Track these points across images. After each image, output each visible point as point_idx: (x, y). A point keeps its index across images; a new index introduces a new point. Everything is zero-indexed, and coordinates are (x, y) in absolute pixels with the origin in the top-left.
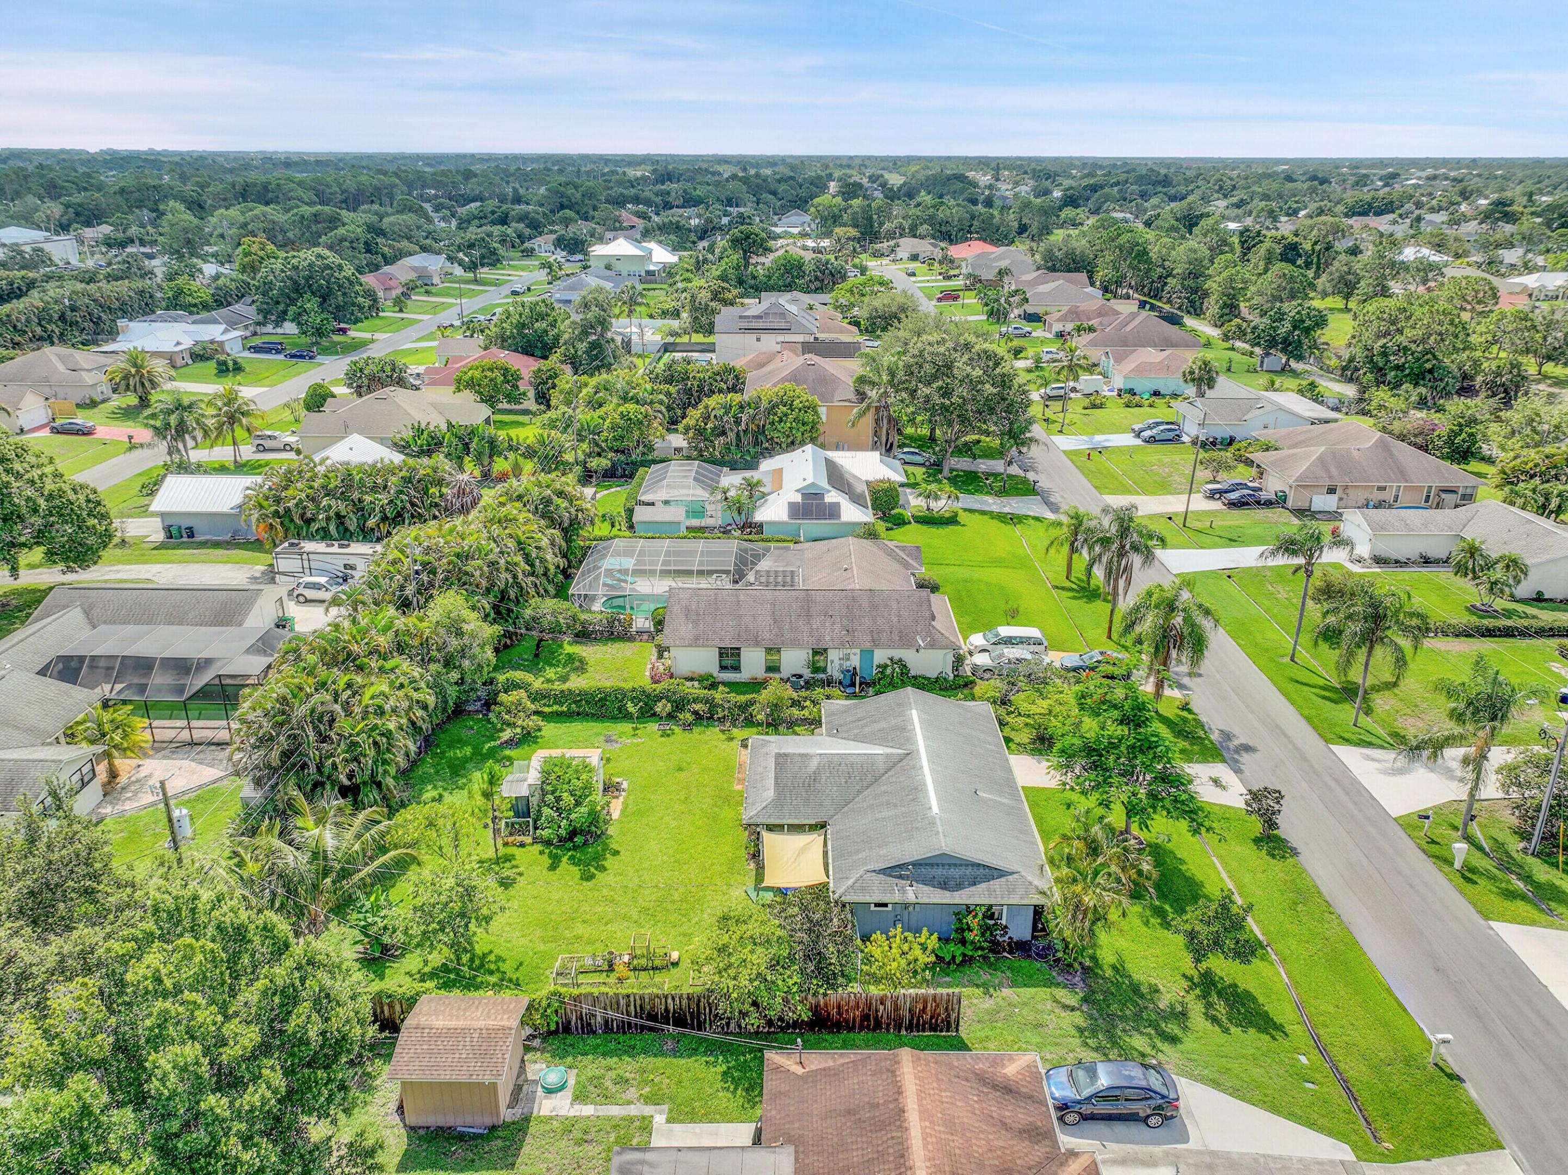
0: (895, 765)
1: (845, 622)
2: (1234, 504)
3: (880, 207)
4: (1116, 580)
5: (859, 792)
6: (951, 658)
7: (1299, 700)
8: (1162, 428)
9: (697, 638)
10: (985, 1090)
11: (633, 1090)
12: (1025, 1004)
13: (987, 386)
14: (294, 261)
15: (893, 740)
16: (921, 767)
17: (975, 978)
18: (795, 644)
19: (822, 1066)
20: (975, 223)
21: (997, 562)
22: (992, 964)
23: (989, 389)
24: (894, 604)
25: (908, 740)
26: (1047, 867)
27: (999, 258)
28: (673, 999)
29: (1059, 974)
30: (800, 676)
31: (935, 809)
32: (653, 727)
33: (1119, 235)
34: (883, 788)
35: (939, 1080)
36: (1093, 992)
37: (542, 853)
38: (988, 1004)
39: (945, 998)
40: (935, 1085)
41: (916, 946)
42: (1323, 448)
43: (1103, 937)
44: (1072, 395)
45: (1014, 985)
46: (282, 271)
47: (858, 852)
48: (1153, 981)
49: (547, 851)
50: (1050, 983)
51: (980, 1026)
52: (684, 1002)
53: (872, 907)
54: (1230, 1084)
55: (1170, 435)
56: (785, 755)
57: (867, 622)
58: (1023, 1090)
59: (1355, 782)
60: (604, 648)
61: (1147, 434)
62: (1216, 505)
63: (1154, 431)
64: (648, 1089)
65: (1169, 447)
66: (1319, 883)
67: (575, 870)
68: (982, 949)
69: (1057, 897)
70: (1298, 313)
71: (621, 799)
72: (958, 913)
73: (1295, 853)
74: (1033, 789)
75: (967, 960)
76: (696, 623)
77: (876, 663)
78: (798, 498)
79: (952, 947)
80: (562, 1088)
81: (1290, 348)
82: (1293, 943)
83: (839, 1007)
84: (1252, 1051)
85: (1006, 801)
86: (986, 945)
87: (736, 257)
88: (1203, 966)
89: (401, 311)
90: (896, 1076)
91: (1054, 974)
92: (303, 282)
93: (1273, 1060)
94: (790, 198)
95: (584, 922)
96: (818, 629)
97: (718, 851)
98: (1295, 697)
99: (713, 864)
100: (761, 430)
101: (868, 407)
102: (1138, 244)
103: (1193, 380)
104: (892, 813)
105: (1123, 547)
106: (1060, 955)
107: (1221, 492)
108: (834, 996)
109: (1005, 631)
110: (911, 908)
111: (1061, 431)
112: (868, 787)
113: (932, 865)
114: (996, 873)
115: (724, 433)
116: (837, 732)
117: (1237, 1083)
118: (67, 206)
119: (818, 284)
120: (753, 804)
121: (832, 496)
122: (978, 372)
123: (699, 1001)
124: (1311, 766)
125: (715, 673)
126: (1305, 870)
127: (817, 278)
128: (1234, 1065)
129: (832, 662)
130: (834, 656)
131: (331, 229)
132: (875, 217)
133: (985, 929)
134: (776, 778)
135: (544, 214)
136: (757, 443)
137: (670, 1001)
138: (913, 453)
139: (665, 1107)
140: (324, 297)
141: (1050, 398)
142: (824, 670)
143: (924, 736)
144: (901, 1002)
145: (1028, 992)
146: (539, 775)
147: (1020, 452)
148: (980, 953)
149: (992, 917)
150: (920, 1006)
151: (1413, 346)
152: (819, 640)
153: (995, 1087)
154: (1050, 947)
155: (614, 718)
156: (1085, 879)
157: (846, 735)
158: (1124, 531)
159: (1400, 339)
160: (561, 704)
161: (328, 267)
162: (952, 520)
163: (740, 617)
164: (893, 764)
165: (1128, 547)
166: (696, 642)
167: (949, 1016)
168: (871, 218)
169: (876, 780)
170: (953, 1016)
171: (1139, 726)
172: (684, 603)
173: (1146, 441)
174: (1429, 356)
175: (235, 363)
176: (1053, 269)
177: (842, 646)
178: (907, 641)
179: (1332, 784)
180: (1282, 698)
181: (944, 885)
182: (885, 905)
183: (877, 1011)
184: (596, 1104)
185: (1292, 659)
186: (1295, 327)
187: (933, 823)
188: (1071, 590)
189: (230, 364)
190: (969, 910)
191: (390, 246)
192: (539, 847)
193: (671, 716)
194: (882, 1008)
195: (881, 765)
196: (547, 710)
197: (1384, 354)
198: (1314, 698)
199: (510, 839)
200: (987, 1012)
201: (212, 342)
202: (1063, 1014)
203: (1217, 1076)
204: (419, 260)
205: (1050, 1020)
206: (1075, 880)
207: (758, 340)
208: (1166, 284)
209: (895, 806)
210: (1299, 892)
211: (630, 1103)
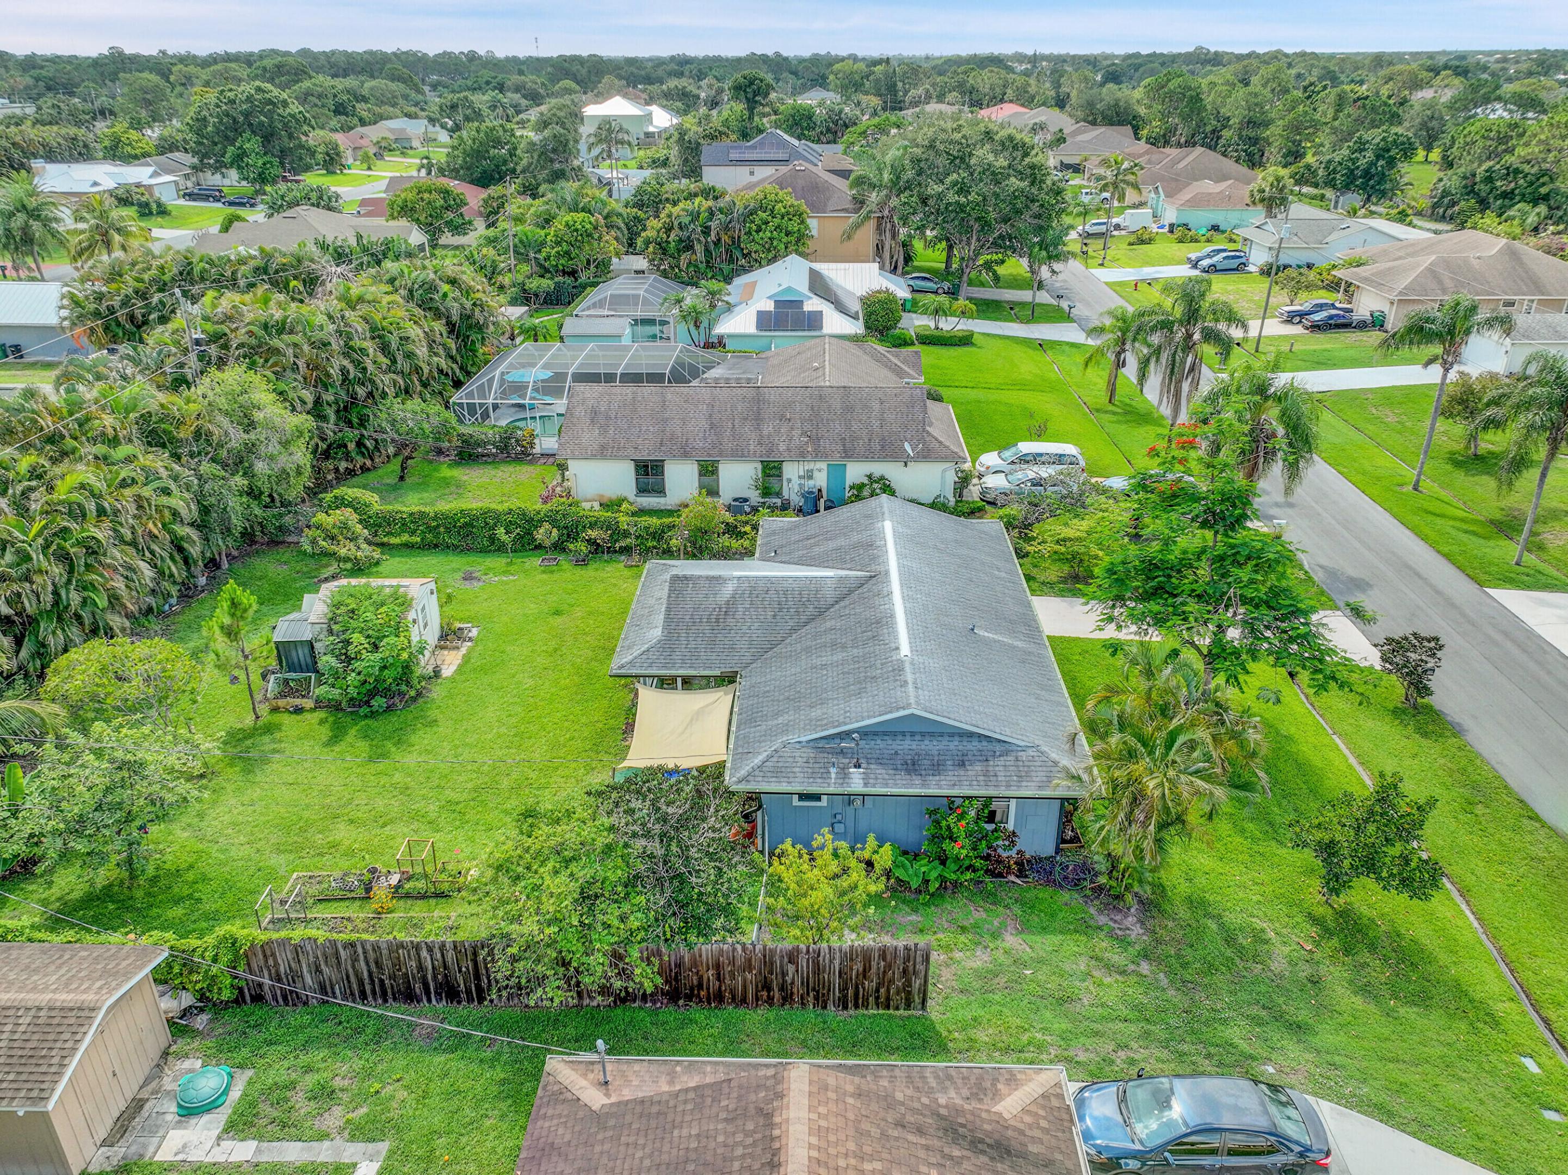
0: (851, 592)
1: (807, 426)
2: (1318, 327)
3: (905, 73)
4: (1179, 382)
5: (794, 630)
6: (951, 477)
7: (1432, 535)
8: (1225, 254)
9: (603, 448)
10: (957, 1153)
11: (338, 1111)
12: (1041, 961)
13: (1013, 179)
14: (231, 95)
15: (852, 560)
16: (890, 593)
17: (960, 916)
18: (739, 455)
19: (646, 1091)
20: (1009, 91)
21: (1022, 386)
22: (990, 894)
23: (1015, 183)
24: (876, 406)
25: (874, 559)
26: (1082, 738)
27: (1034, 117)
28: (430, 950)
29: (1100, 912)
30: (746, 500)
31: (905, 649)
32: (535, 561)
33: (1169, 80)
34: (828, 624)
35: (861, 1133)
36: (1158, 942)
37: (322, 722)
38: (979, 960)
39: (902, 953)
40: (851, 1146)
41: (853, 863)
42: (1433, 257)
43: (1175, 852)
44: (1115, 233)
45: (1024, 929)
46: (218, 106)
47: (777, 714)
48: (1258, 924)
49: (331, 719)
50: (1086, 928)
51: (964, 999)
52: (450, 956)
53: (795, 801)
54: (1410, 1114)
55: (1234, 264)
56: (686, 578)
57: (838, 428)
58: (1034, 1148)
59: (1531, 634)
60: (493, 472)
61: (1205, 263)
62: (1297, 330)
63: (1215, 259)
64: (363, 1111)
65: (1233, 277)
66: (1503, 772)
67: (363, 745)
68: (970, 868)
69: (1100, 785)
70: (1384, 139)
71: (463, 650)
72: (935, 812)
73: (1457, 731)
74: (1062, 639)
75: (948, 888)
76: (604, 429)
77: (848, 483)
78: (770, 306)
79: (922, 866)
80: (209, 1107)
81: (1372, 182)
82: (1480, 866)
83: (718, 966)
84: (1439, 1050)
85: (1019, 644)
86: (978, 863)
87: (740, 107)
88: (1340, 901)
89: (369, 169)
90: (771, 1126)
91: (1092, 911)
92: (241, 119)
93: (1480, 1066)
94: (812, 76)
95: (352, 821)
96: (769, 436)
97: (584, 720)
98: (1427, 531)
99: (572, 739)
100: (736, 242)
101: (867, 218)
102: (1190, 89)
103: (1262, 200)
104: (839, 656)
105: (1189, 336)
106: (1103, 880)
107: (1302, 315)
108: (706, 948)
109: (1026, 447)
110: (858, 802)
111: (1102, 265)
112: (806, 624)
113: (894, 734)
114: (998, 748)
115: (689, 248)
116: (776, 555)
117: (1425, 1112)
118: (37, 79)
119: (830, 136)
120: (629, 648)
121: (813, 304)
122: (1002, 162)
123: (475, 954)
124: (1464, 615)
125: (632, 497)
126: (1479, 755)
127: (829, 130)
128: (1412, 1077)
129: (789, 481)
130: (792, 471)
131: (297, 82)
132: (900, 85)
133: (977, 838)
134: (668, 609)
135: (543, 84)
136: (731, 260)
137: (424, 953)
138: (925, 278)
139: (384, 1147)
140: (268, 137)
141: (1089, 235)
142: (778, 494)
143: (898, 554)
144: (824, 959)
145: (1046, 943)
146: (326, 610)
147: (1053, 272)
148: (968, 875)
149: (991, 817)
150: (858, 966)
151: (1526, 168)
152: (770, 451)
153: (976, 1144)
154: (1086, 869)
155: (484, 551)
156: (1151, 753)
157: (787, 558)
158: (1192, 315)
159: (1509, 159)
160: (413, 533)
161: (270, 102)
162: (965, 341)
163: (665, 421)
164: (847, 592)
165: (1197, 337)
166: (603, 453)
167: (908, 983)
168: (895, 85)
169: (821, 614)
170: (917, 984)
171: (1232, 527)
172: (590, 403)
173: (1204, 271)
174: (1546, 179)
175: (159, 205)
176: (1094, 123)
177: (802, 456)
178: (891, 452)
179: (1498, 637)
180: (1407, 532)
181: (912, 767)
182: (816, 797)
183: (784, 974)
184: (261, 1138)
185: (1416, 488)
186: (1378, 157)
187: (899, 669)
188: (1114, 413)
189: (154, 206)
190: (951, 804)
191: (369, 110)
192: (321, 714)
193: (559, 547)
194: (791, 969)
195: (829, 594)
196: (394, 541)
197: (1489, 179)
198: (1454, 532)
199: (281, 703)
200: (978, 974)
201: (138, 185)
202: (1108, 980)
203: (1383, 1097)
204: (398, 124)
205: (1086, 992)
206: (1131, 755)
207: (752, 173)
208: (1219, 138)
209: (844, 647)
210: (1475, 787)
211: (323, 1136)
